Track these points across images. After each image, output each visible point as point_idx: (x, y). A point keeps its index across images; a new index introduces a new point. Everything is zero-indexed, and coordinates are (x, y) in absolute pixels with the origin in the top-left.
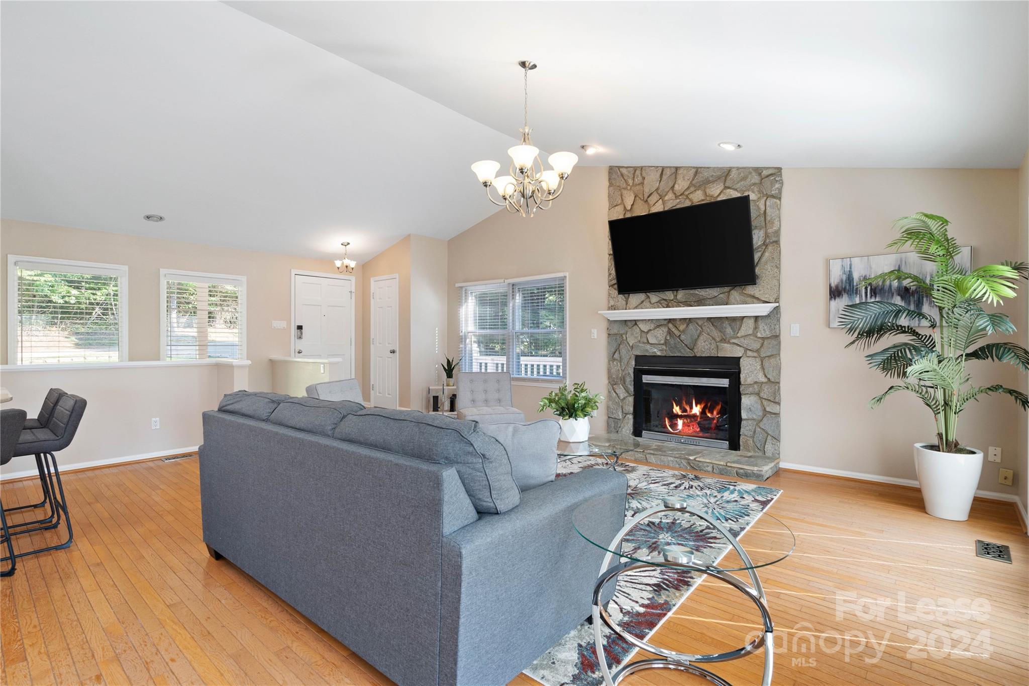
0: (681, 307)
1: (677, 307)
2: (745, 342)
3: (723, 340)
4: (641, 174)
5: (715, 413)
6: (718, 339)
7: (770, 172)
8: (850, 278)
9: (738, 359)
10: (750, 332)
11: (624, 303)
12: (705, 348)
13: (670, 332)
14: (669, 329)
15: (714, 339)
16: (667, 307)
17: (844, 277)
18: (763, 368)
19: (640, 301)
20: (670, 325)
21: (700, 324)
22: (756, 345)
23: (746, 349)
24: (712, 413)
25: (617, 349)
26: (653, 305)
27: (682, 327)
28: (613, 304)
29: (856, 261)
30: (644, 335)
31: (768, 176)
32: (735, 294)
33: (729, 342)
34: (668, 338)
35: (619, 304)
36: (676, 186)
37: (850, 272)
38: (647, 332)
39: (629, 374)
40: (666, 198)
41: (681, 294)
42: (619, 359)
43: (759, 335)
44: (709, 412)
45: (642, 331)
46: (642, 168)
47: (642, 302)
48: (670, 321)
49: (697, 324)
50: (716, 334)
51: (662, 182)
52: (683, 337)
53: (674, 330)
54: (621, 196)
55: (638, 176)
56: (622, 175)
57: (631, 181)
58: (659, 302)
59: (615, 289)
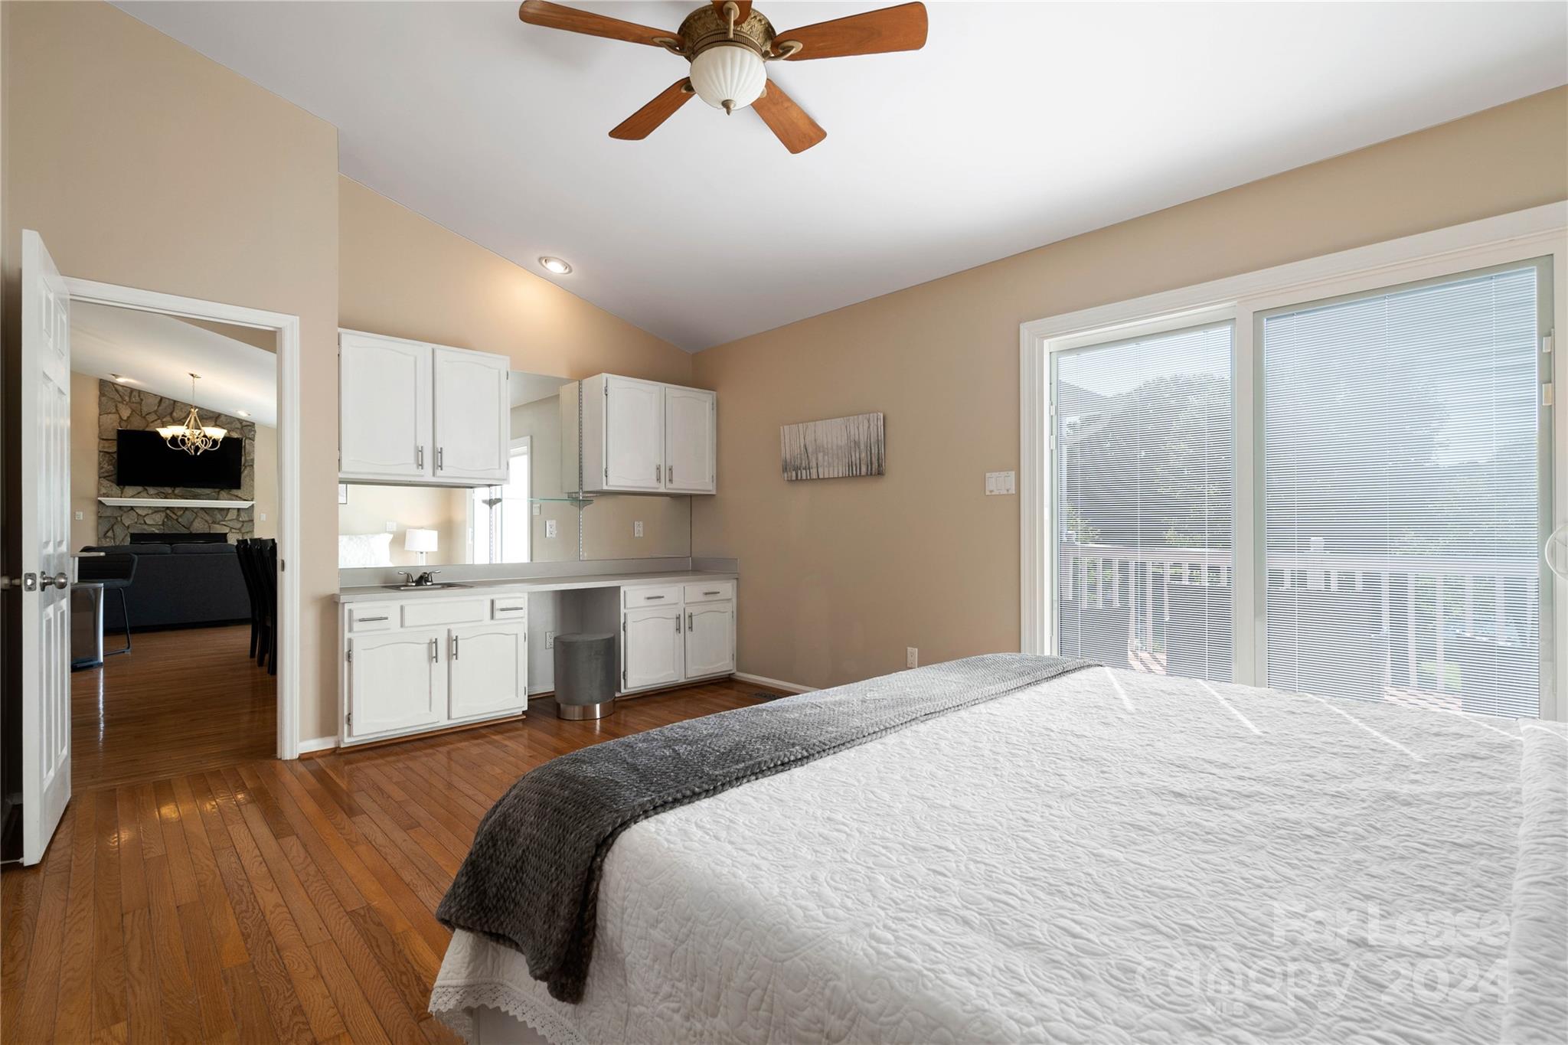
0: (178, 499)
1: (174, 499)
2: (231, 524)
3: (214, 522)
6: (210, 522)
7: (247, 423)
9: (226, 535)
10: (235, 518)
11: (120, 492)
12: (199, 527)
13: (167, 516)
14: (167, 514)
15: (206, 521)
16: (164, 498)
19: (137, 492)
20: (168, 511)
21: (195, 511)
22: (239, 525)
23: (231, 528)
25: (112, 528)
26: (151, 496)
27: (179, 513)
28: (105, 492)
30: (141, 518)
31: (246, 426)
32: (223, 493)
33: (218, 524)
34: (166, 520)
35: (113, 493)
36: (174, 414)
38: (145, 516)
40: (164, 420)
41: (178, 491)
42: (113, 537)
43: (240, 519)
45: (138, 515)
46: (140, 392)
47: (139, 493)
48: (168, 508)
49: (192, 511)
50: (208, 518)
51: (160, 408)
52: (180, 520)
53: (171, 514)
54: (116, 406)
55: (135, 397)
56: (117, 390)
57: (127, 398)
58: (157, 494)
59: (108, 480)
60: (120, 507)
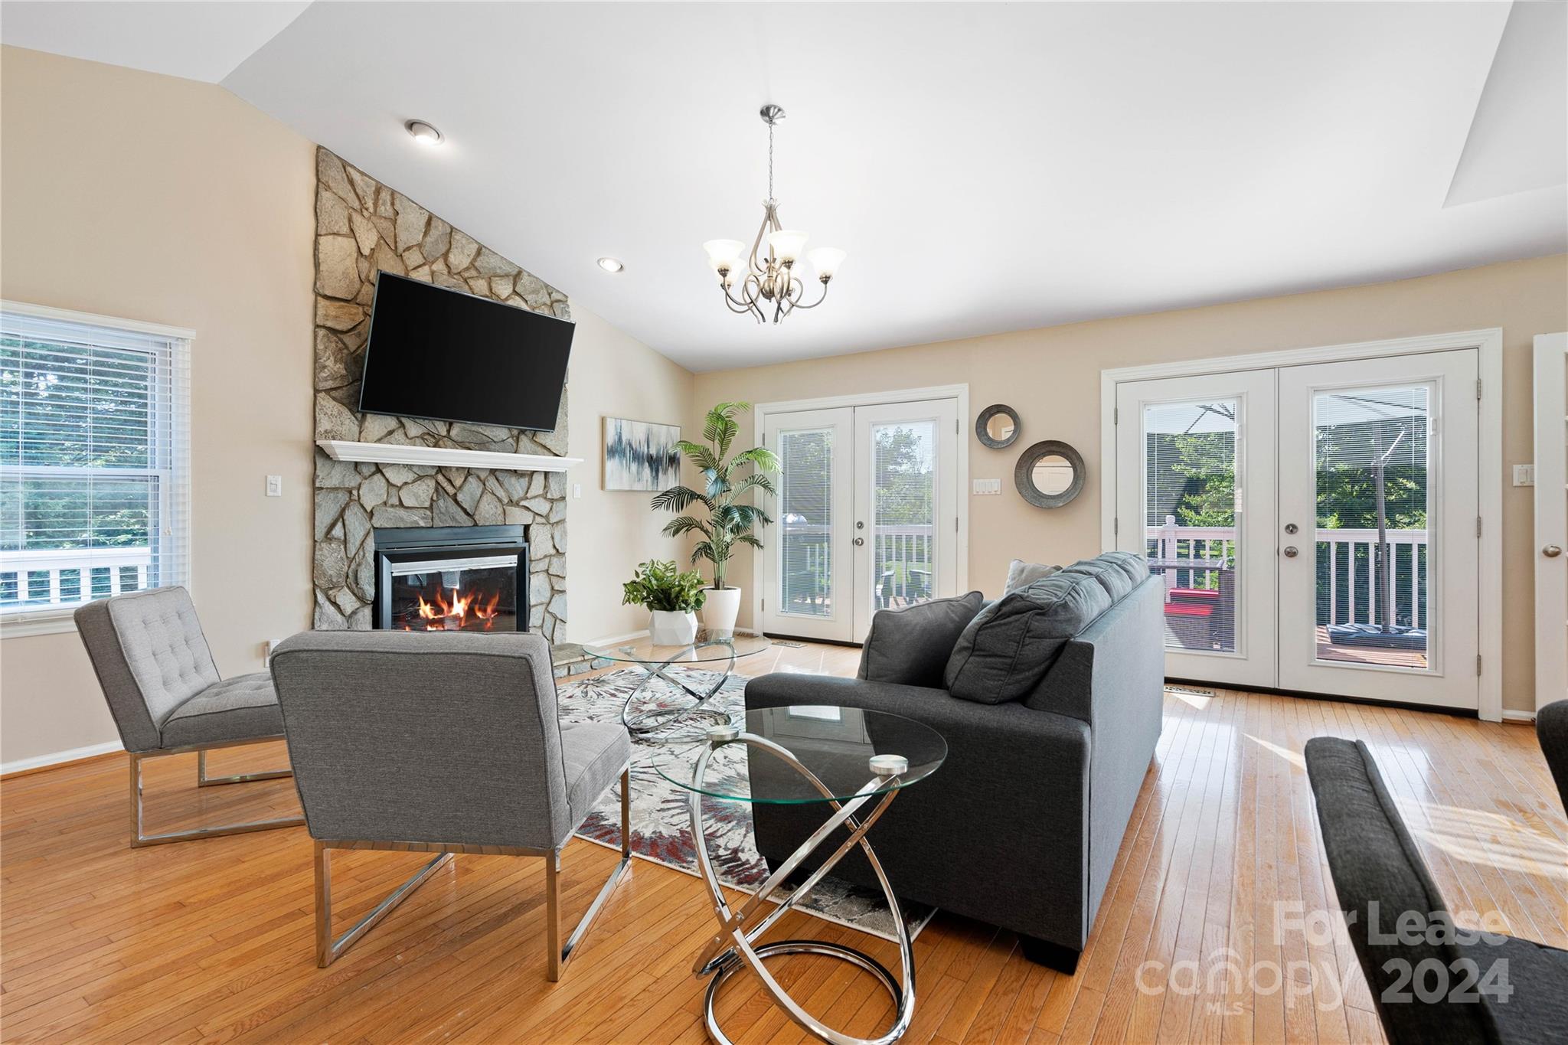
0: (457, 449)
1: (451, 448)
2: (536, 506)
3: (511, 503)
4: (393, 204)
5: (489, 610)
6: (505, 502)
7: (557, 296)
8: (621, 441)
9: (528, 528)
10: (541, 491)
11: (357, 429)
12: (488, 513)
13: (438, 488)
14: (437, 482)
15: (500, 500)
16: (434, 447)
17: (617, 438)
18: (552, 537)
19: (386, 430)
20: (440, 478)
21: (482, 477)
22: (545, 509)
23: (537, 515)
24: (484, 611)
25: (341, 517)
26: (411, 440)
27: (458, 481)
28: (330, 427)
29: (624, 425)
30: (393, 491)
32: (525, 439)
33: (517, 505)
34: (435, 497)
35: (344, 430)
36: (451, 256)
37: (620, 433)
38: (400, 488)
40: (435, 268)
41: (457, 429)
42: (343, 538)
43: (549, 496)
44: (480, 610)
45: (390, 484)
46: (393, 193)
47: (391, 433)
48: (440, 469)
49: (479, 477)
50: (501, 492)
51: (428, 239)
52: (460, 497)
53: (445, 484)
54: (350, 220)
55: (384, 204)
56: (351, 182)
57: (370, 204)
58: (422, 437)
59: (334, 399)
60: (356, 464)
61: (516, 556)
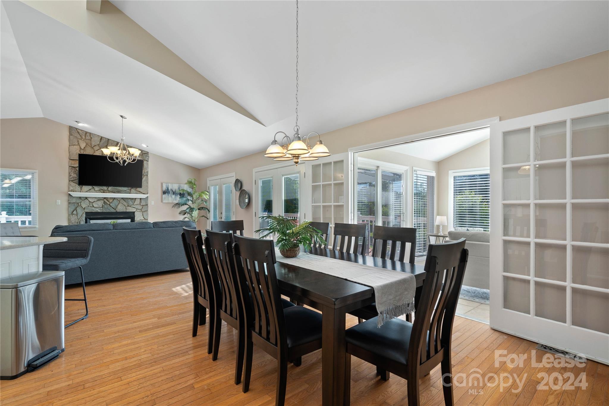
0: (110, 193)
1: (108, 193)
2: (136, 207)
3: (128, 206)
4: (90, 136)
6: (126, 206)
7: (145, 152)
8: (168, 189)
9: (134, 212)
10: (139, 203)
11: (80, 189)
12: (121, 208)
13: (105, 203)
14: (104, 201)
16: (103, 193)
17: (167, 189)
18: (143, 215)
19: (89, 189)
20: (105, 200)
21: (119, 200)
22: (140, 207)
23: (137, 209)
25: (76, 209)
26: (96, 192)
27: (111, 201)
28: (72, 189)
29: (169, 185)
30: (91, 203)
31: (144, 154)
32: (133, 190)
33: (131, 207)
34: (104, 205)
35: (76, 189)
37: (168, 187)
38: (93, 202)
39: (83, 220)
41: (110, 188)
42: (76, 214)
43: (141, 204)
45: (90, 202)
46: (90, 133)
47: (90, 190)
48: (105, 198)
49: (118, 200)
50: (125, 203)
51: (101, 143)
52: (111, 205)
53: (107, 202)
54: (78, 141)
55: (88, 136)
56: (78, 132)
57: (84, 137)
58: (99, 190)
59: (74, 182)
60: (80, 197)
61: (130, 220)
